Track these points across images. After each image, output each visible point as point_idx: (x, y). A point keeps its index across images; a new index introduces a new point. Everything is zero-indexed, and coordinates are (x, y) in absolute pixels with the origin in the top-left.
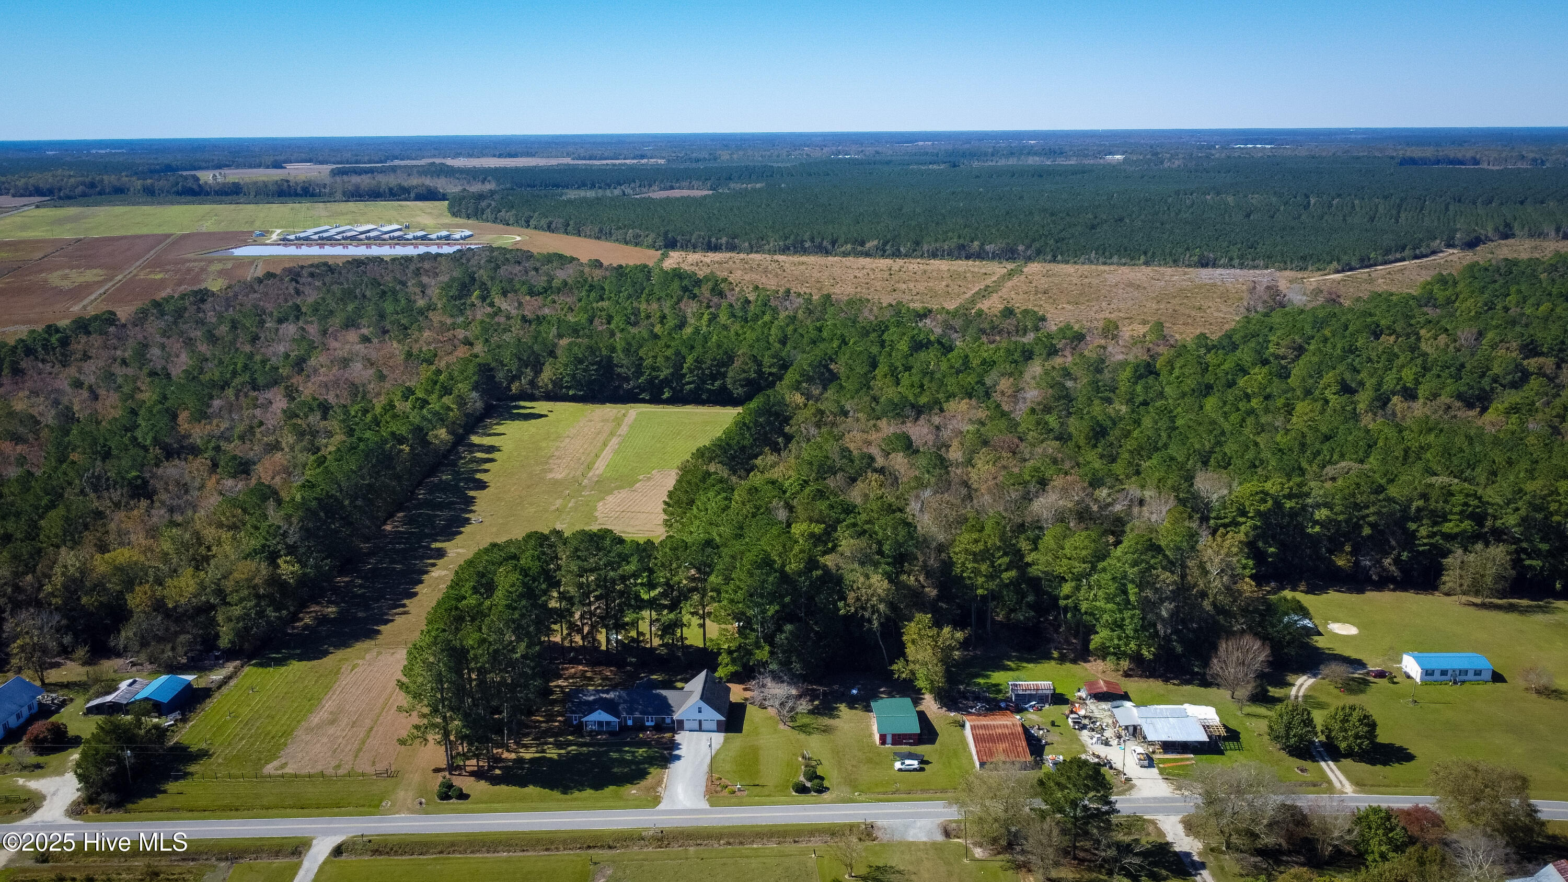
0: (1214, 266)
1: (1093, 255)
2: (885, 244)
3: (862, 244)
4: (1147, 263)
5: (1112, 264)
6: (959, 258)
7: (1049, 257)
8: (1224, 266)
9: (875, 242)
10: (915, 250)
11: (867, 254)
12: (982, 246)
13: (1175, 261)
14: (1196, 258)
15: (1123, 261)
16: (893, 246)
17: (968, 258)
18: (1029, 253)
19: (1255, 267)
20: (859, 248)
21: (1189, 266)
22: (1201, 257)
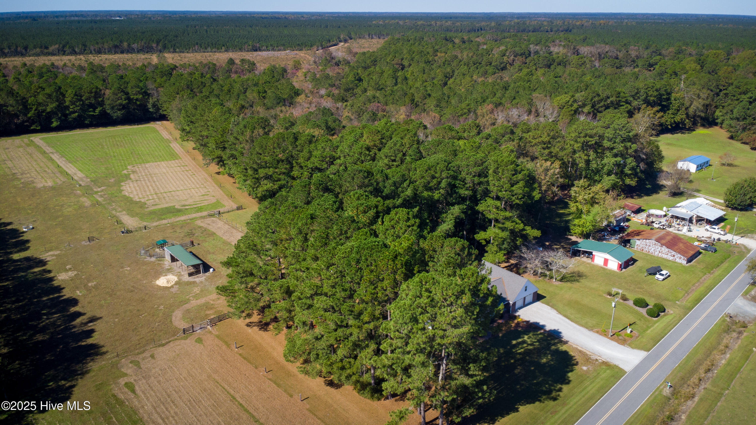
0: (260, 50)
1: (196, 48)
2: (64, 47)
3: (47, 48)
4: (226, 51)
5: (208, 52)
6: (116, 53)
7: (172, 50)
8: (264, 50)
9: (57, 46)
10: (85, 50)
11: (53, 54)
12: (129, 45)
13: (240, 49)
14: (250, 47)
15: (214, 50)
16: (70, 47)
17: (122, 52)
18: (159, 48)
19: (279, 50)
20: (46, 51)
21: (248, 51)
22: (253, 46)
